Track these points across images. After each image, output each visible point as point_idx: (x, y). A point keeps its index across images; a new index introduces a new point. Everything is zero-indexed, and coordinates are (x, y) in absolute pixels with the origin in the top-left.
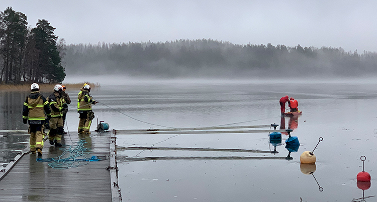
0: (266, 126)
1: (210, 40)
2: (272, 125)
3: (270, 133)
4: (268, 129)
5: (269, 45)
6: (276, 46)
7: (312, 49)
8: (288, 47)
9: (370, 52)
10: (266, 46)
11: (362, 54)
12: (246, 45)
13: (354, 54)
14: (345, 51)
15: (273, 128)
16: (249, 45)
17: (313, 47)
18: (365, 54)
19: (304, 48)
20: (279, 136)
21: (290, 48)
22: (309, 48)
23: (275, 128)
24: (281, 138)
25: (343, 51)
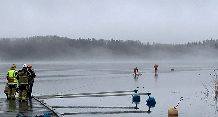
0: (130, 91)
1: (55, 36)
2: (134, 91)
3: (133, 96)
4: (132, 93)
5: (93, 39)
6: (98, 40)
7: (121, 41)
8: (106, 40)
9: (157, 44)
10: (91, 40)
11: (152, 45)
12: (79, 39)
13: (147, 44)
14: (142, 43)
15: (134, 93)
16: (80, 39)
17: (121, 40)
18: (154, 45)
19: (115, 41)
20: (139, 98)
21: (107, 41)
22: (119, 41)
23: (136, 93)
24: (140, 99)
25: (140, 43)
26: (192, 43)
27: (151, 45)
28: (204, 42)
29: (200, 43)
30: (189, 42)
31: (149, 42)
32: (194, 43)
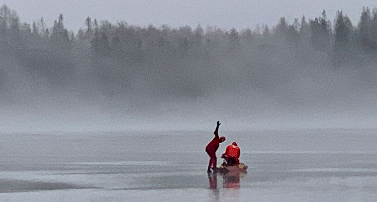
25: (16, 21)
26: (300, 21)
27: (76, 33)
28: (365, 15)
29: (342, 23)
30: (283, 20)
31: (61, 17)
32: (314, 24)
